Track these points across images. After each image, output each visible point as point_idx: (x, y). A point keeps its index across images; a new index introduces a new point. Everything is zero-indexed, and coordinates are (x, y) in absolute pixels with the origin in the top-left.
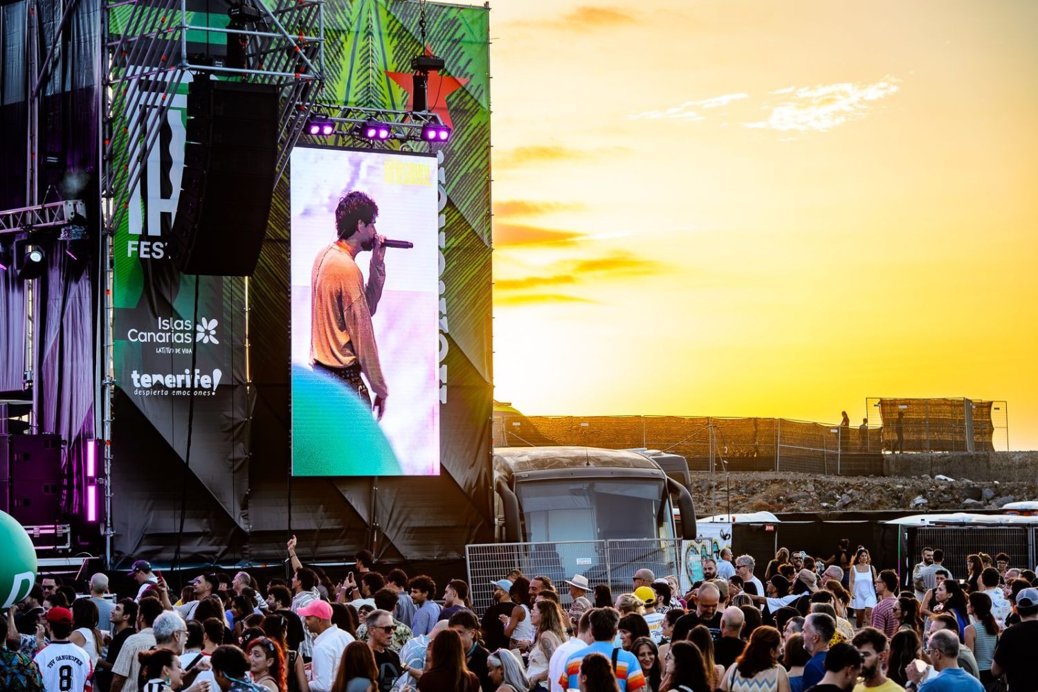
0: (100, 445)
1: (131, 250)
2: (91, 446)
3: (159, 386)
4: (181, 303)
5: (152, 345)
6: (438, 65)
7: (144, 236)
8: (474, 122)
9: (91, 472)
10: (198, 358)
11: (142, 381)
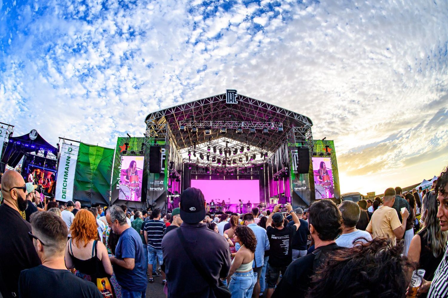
0: (291, 197)
1: (293, 172)
2: (290, 198)
3: (298, 189)
4: (300, 178)
5: (297, 184)
6: (328, 146)
7: (295, 170)
8: (334, 154)
9: (290, 201)
10: (303, 185)
11: (296, 189)
